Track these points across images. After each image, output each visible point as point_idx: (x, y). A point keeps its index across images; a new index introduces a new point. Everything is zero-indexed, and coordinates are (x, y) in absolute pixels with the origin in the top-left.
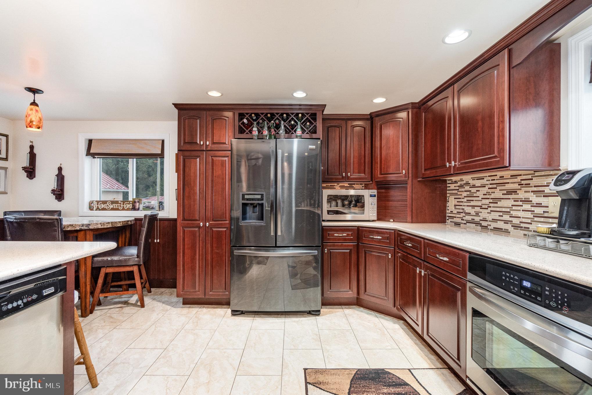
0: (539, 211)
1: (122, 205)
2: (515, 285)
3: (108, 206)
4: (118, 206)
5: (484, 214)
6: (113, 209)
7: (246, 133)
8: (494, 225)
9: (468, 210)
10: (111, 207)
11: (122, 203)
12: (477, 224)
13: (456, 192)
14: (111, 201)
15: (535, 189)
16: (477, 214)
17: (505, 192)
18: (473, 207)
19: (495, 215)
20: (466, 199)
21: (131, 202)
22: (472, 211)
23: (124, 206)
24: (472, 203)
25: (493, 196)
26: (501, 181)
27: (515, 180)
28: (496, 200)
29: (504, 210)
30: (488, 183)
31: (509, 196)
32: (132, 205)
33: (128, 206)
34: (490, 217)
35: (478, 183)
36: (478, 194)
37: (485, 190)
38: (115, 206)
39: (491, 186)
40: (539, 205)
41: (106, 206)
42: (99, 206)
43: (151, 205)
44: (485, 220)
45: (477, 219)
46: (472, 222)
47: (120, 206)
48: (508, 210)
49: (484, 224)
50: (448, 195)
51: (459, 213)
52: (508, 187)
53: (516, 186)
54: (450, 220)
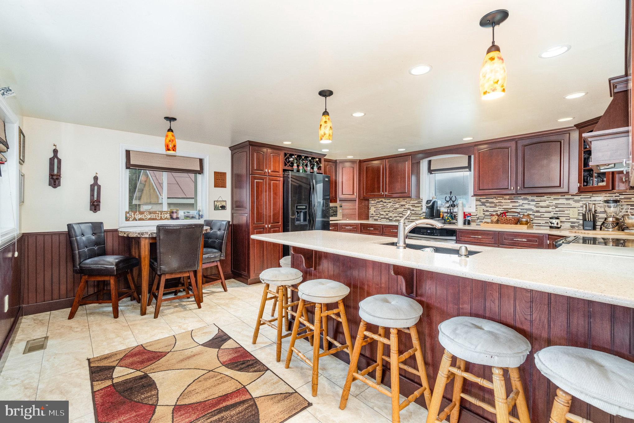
0: (413, 212)
1: (160, 215)
2: (425, 233)
3: (145, 216)
4: (156, 216)
5: (390, 214)
6: (150, 219)
7: (287, 166)
8: (395, 219)
9: (382, 213)
10: (149, 217)
11: (160, 213)
12: (387, 219)
13: (375, 204)
14: (148, 212)
15: (412, 205)
16: (387, 215)
17: (400, 205)
18: (385, 211)
19: (396, 215)
20: (381, 208)
21: (169, 212)
22: (384, 214)
23: (162, 216)
24: (384, 210)
25: (395, 207)
26: (399, 201)
27: (405, 201)
28: (396, 209)
29: (400, 212)
30: (392, 201)
31: (402, 207)
32: (169, 214)
33: (166, 216)
34: (394, 216)
35: (387, 201)
36: (387, 206)
37: (391, 204)
38: (153, 216)
39: (394, 203)
40: (413, 210)
41: (143, 216)
42: (136, 216)
43: (190, 215)
44: (391, 217)
45: (387, 217)
46: (385, 218)
47: (158, 216)
48: (402, 212)
49: (390, 218)
50: (370, 206)
51: (377, 214)
52: (401, 203)
53: (405, 203)
54: (371, 218)
